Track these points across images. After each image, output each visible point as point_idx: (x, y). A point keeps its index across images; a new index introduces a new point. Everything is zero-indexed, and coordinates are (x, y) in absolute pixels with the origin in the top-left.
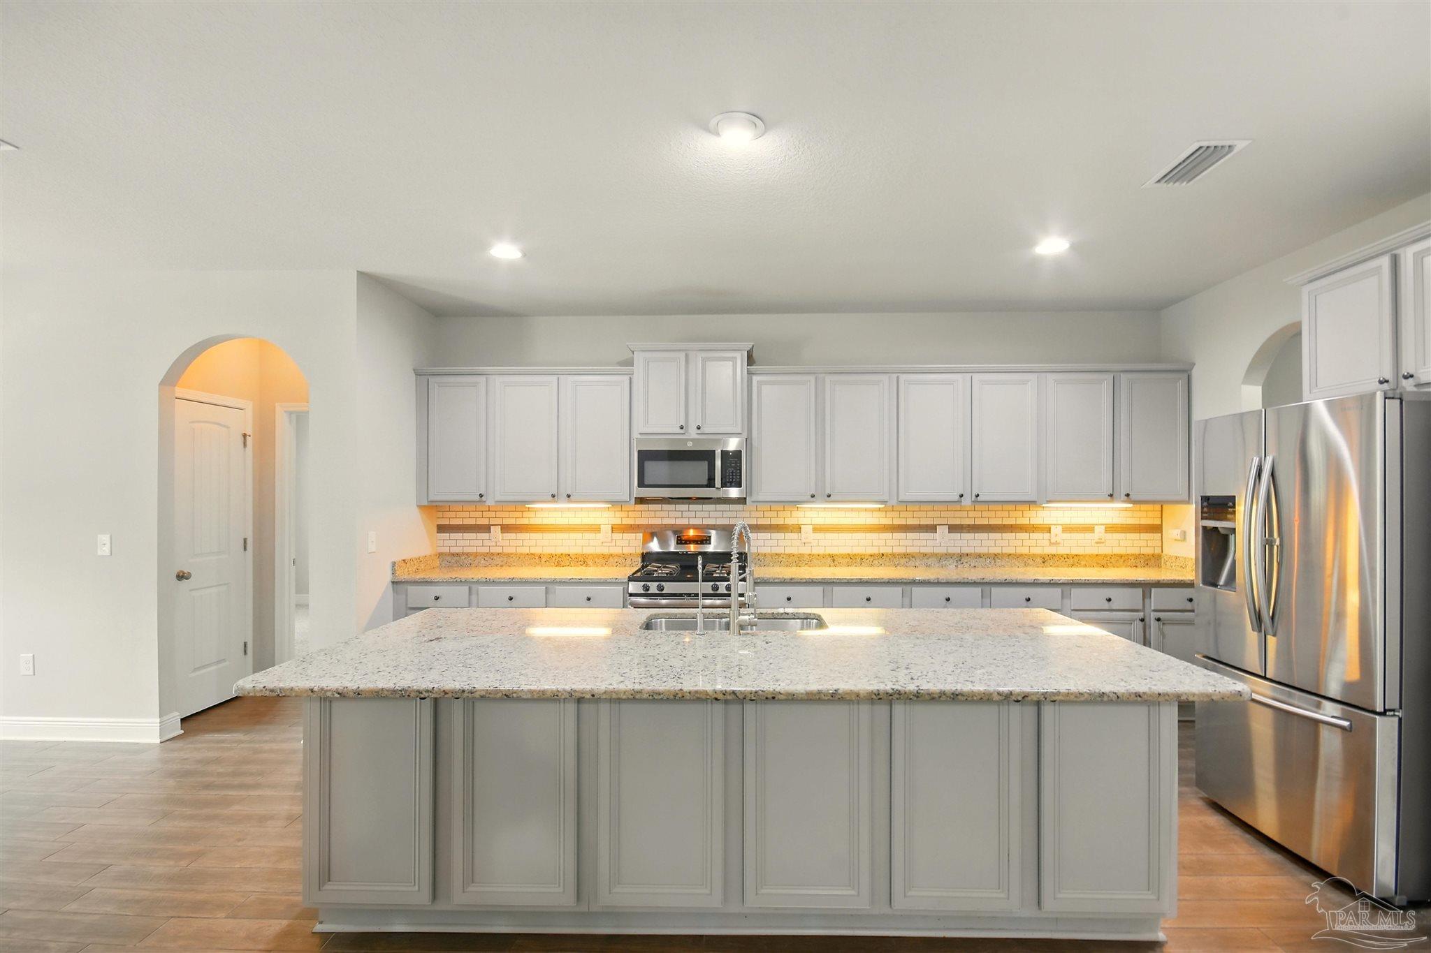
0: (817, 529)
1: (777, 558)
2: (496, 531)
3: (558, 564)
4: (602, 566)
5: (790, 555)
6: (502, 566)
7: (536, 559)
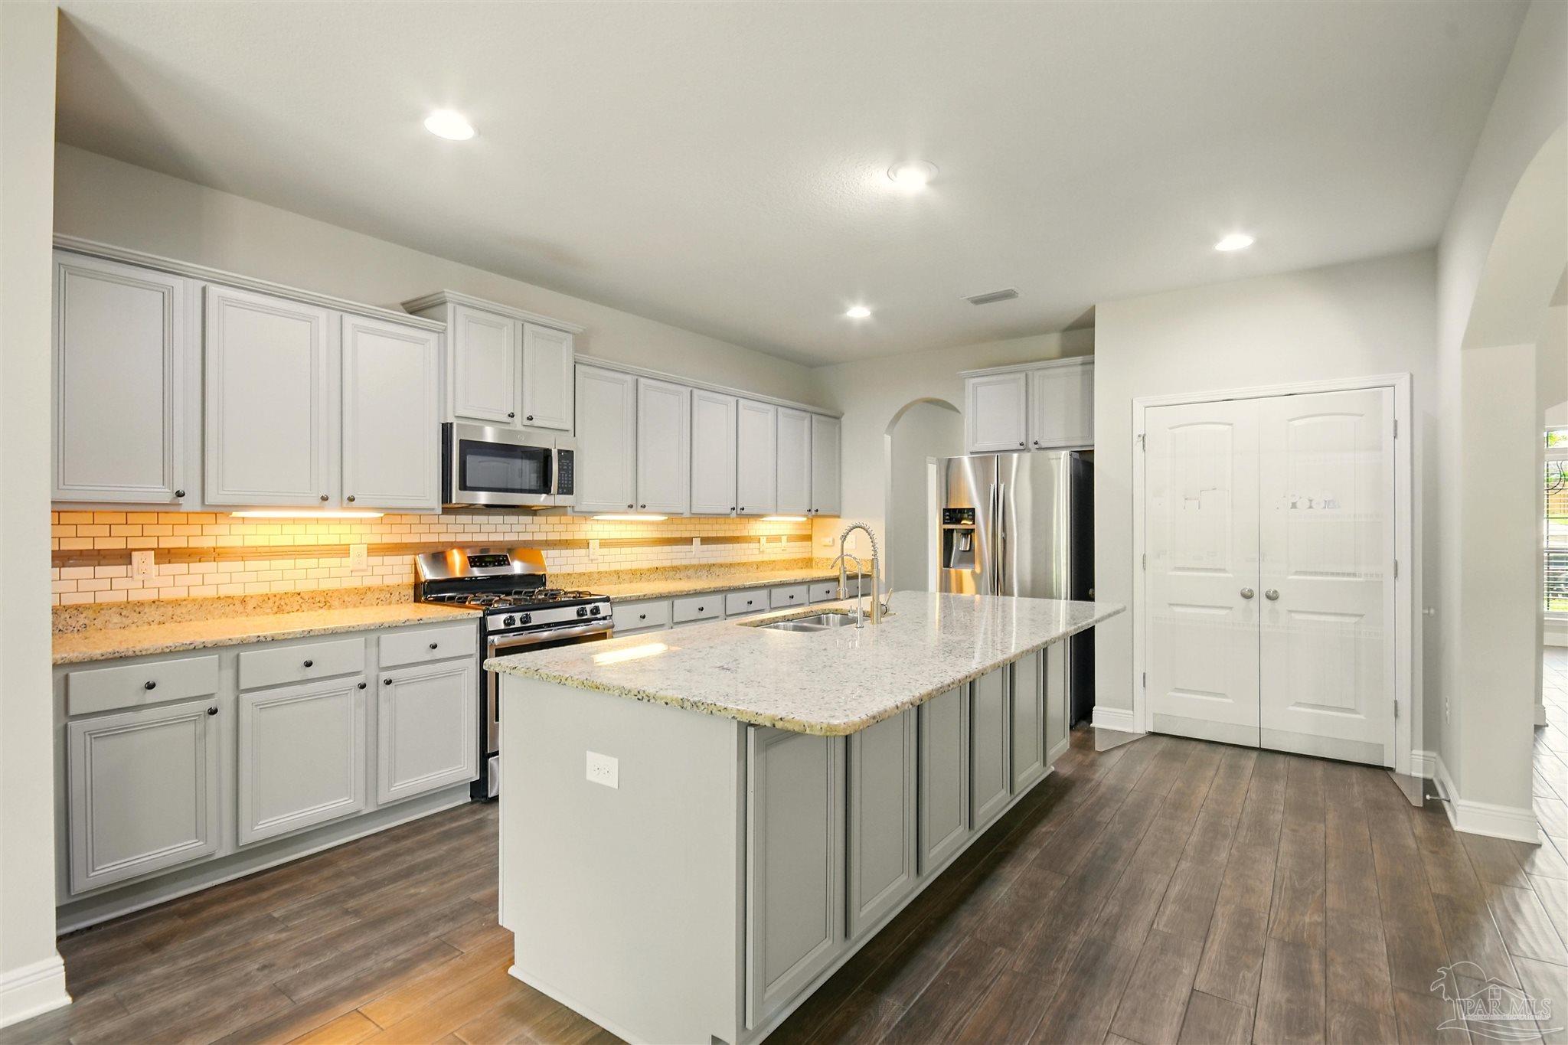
0: (605, 544)
1: (569, 579)
2: (143, 561)
3: (280, 610)
4: (355, 606)
5: (581, 574)
7: (236, 605)
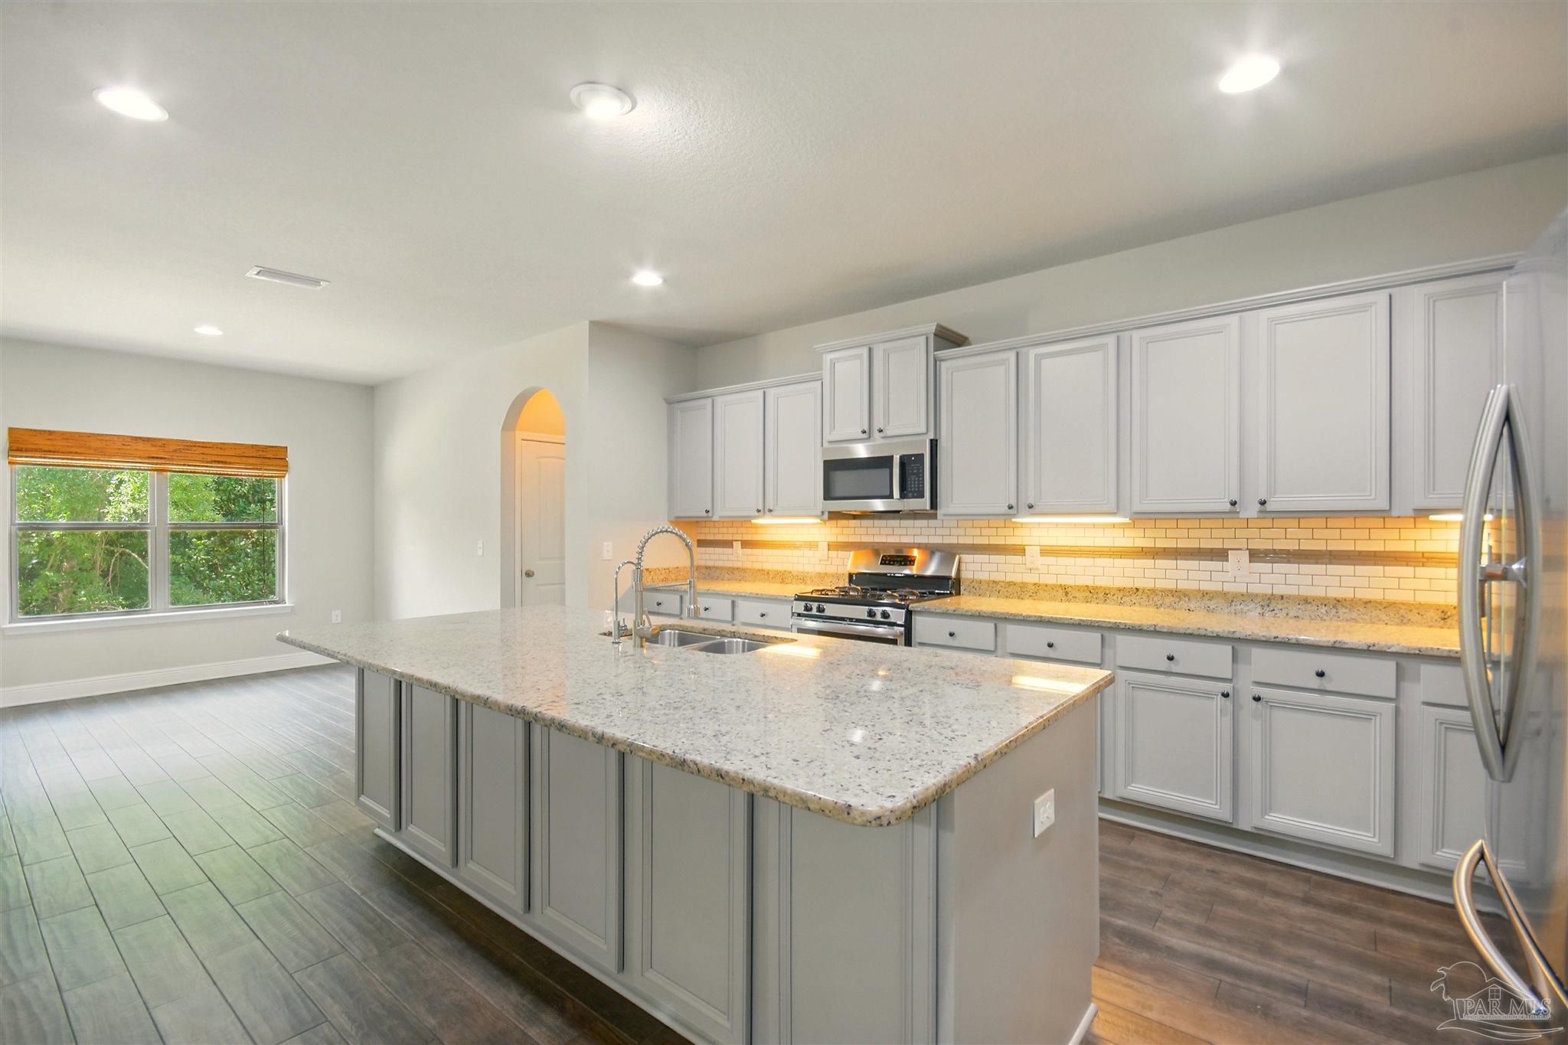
0: (1046, 551)
1: (995, 588)
2: (737, 545)
5: (1011, 584)
6: (740, 580)
7: (765, 575)
